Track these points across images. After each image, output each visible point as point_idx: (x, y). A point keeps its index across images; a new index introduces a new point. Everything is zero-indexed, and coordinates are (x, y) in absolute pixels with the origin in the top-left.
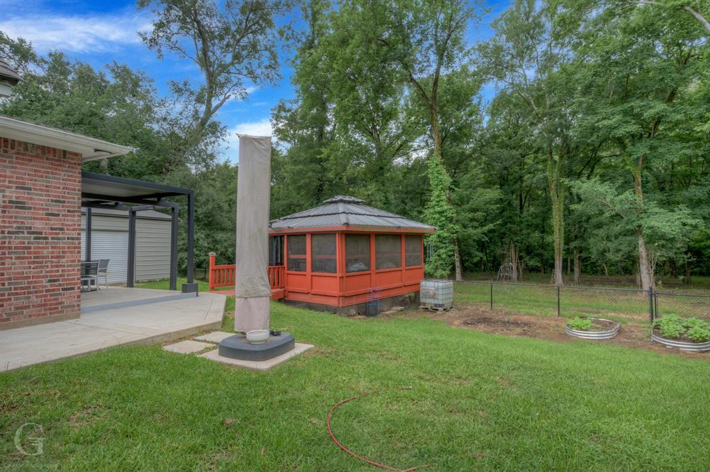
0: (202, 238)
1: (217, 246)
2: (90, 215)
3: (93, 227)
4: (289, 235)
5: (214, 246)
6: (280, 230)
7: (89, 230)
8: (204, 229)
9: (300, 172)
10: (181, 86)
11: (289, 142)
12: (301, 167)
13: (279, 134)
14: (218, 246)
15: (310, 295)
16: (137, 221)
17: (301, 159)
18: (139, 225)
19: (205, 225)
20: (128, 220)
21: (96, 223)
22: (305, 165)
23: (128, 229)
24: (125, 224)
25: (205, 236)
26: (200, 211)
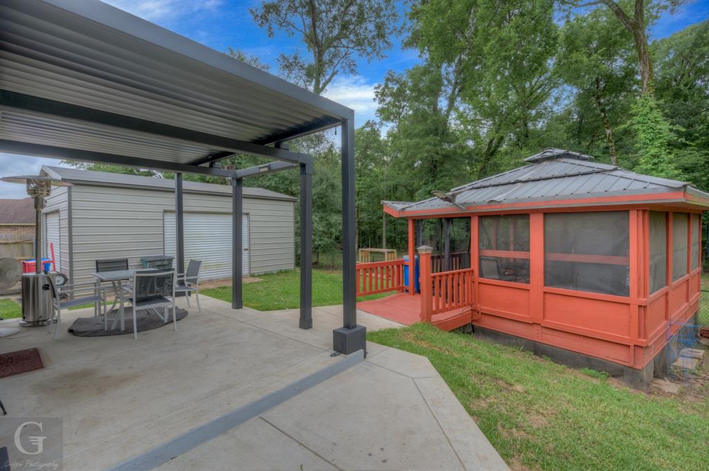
0: (316, 221)
1: (331, 229)
2: (180, 193)
3: (185, 209)
4: (483, 217)
5: (328, 230)
6: (467, 208)
7: (180, 212)
8: (318, 212)
9: (417, 146)
10: (291, 60)
11: (392, 121)
12: (415, 140)
13: (381, 115)
14: (333, 230)
15: (536, 327)
16: (244, 201)
17: (416, 131)
18: (247, 206)
19: (319, 207)
20: (231, 200)
21: (189, 203)
22: (421, 137)
23: (231, 211)
24: (228, 205)
25: (319, 218)
26: (314, 191)
